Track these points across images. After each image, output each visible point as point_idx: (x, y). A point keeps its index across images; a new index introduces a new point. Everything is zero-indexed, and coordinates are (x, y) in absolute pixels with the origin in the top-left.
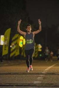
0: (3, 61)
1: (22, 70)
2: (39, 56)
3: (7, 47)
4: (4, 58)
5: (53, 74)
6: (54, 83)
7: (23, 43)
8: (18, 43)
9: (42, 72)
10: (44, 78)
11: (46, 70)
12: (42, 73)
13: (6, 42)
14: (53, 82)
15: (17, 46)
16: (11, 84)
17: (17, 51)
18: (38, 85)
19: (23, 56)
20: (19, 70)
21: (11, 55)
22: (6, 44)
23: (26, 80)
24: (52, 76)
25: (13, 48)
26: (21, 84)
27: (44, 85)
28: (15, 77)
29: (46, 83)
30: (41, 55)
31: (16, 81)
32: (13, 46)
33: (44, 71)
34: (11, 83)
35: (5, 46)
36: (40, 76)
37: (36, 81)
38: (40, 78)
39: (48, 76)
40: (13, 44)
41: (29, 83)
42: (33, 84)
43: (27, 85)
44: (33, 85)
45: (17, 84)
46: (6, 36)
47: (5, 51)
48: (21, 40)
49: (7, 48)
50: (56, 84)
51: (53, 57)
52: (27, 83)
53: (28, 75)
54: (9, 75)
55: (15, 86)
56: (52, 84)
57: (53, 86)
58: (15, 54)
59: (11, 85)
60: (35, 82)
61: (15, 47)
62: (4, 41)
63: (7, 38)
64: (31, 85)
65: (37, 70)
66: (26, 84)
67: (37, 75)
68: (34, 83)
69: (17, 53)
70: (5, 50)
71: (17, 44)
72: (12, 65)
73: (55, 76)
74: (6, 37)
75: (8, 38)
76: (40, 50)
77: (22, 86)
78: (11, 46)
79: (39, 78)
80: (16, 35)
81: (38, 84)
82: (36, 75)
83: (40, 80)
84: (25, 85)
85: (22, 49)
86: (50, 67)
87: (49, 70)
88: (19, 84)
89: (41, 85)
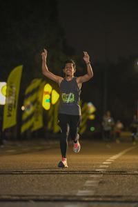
0: (5, 141)
1: (48, 163)
2: (88, 129)
3: (13, 109)
4: (7, 134)
5: (122, 172)
6: (124, 194)
7: (51, 99)
8: (39, 99)
9: (96, 168)
10: (100, 182)
11: (105, 163)
12: (97, 170)
13: (12, 97)
14: (120, 192)
15: (37, 108)
16: (24, 196)
17: (37, 120)
18: (86, 199)
19: (52, 131)
20: (42, 164)
21: (24, 128)
22: (11, 102)
23: (58, 186)
24: (120, 177)
25: (28, 113)
26: (46, 197)
27: (101, 199)
28: (33, 180)
29: (105, 193)
30: (92, 129)
31: (35, 190)
32: (28, 107)
33: (101, 166)
34: (23, 193)
35: (10, 106)
36: (93, 178)
37: (82, 189)
38: (91, 182)
39: (111, 178)
40: (28, 102)
41: (66, 193)
42: (75, 196)
43: (61, 198)
44: (75, 198)
45: (38, 196)
46: (11, 83)
47: (10, 118)
48: (47, 93)
49: (14, 113)
50: (129, 196)
51: (123, 134)
52: (62, 194)
53: (62, 176)
54: (19, 176)
55: (33, 202)
56: (119, 197)
57: (121, 202)
58: (32, 127)
59: (23, 198)
60: (80, 193)
61: (32, 109)
62: (6, 96)
63: (14, 88)
64: (70, 199)
65: (83, 162)
66: (59, 196)
67: (85, 176)
68: (78, 194)
69: (38, 124)
70: (10, 116)
71: (37, 102)
72: (25, 153)
73: (127, 178)
74: (11, 87)
75: (16, 89)
76: (92, 117)
77: (48, 201)
78: (23, 108)
79: (88, 182)
80: (34, 80)
81: (87, 197)
82: (81, 176)
83: (91, 188)
84: (56, 198)
85: (50, 113)
86: (115, 157)
87: (113, 163)
88: (42, 198)
89: (93, 199)
